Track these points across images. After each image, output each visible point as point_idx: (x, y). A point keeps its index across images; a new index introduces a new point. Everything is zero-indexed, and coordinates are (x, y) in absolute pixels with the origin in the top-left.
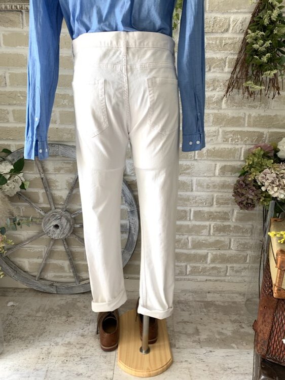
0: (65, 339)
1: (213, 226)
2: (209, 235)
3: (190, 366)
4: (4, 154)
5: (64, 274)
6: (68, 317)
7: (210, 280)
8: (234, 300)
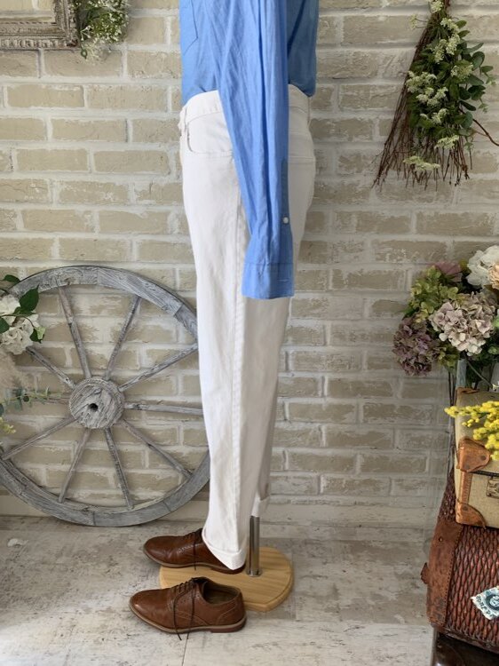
0: (103, 602)
1: (364, 407)
2: (357, 422)
3: (318, 651)
4: (7, 284)
5: (106, 492)
6: (111, 565)
7: (362, 504)
8: (405, 540)
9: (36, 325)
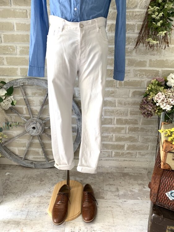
0: (39, 194)
1: (128, 128)
2: (126, 133)
3: (112, 209)
5: (39, 157)
6: (41, 181)
7: (126, 160)
8: (140, 172)
9: (13, 100)
